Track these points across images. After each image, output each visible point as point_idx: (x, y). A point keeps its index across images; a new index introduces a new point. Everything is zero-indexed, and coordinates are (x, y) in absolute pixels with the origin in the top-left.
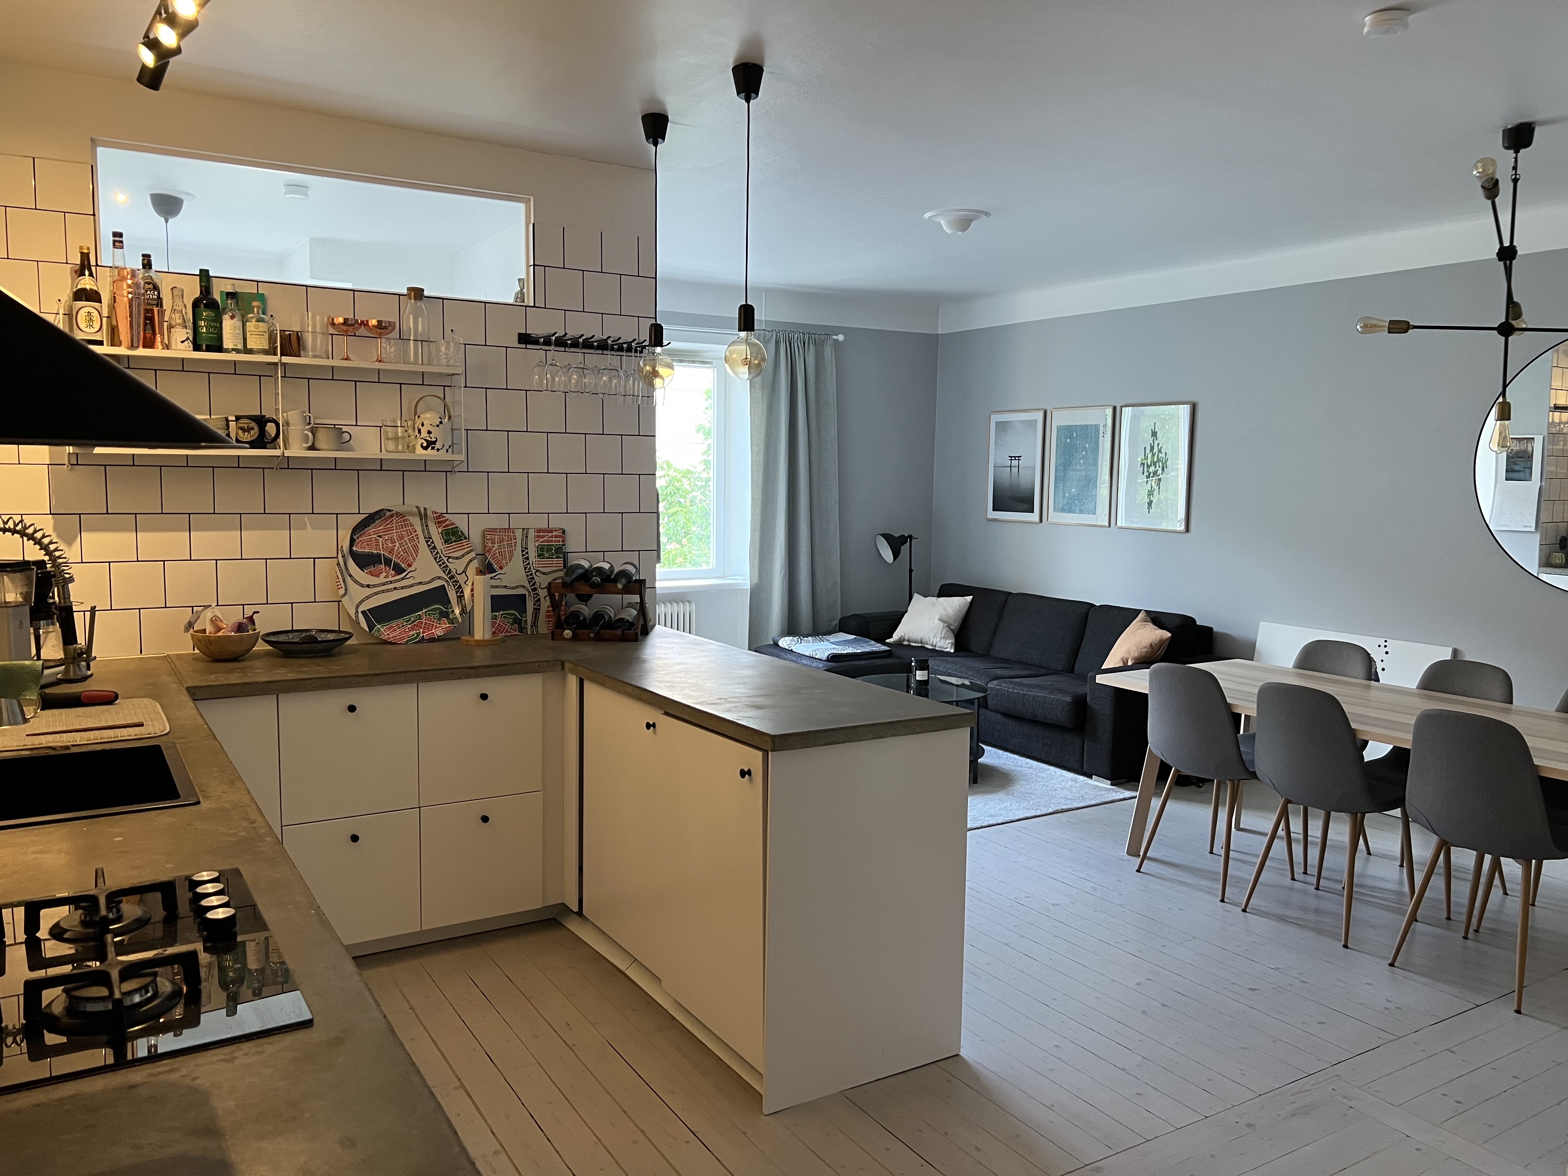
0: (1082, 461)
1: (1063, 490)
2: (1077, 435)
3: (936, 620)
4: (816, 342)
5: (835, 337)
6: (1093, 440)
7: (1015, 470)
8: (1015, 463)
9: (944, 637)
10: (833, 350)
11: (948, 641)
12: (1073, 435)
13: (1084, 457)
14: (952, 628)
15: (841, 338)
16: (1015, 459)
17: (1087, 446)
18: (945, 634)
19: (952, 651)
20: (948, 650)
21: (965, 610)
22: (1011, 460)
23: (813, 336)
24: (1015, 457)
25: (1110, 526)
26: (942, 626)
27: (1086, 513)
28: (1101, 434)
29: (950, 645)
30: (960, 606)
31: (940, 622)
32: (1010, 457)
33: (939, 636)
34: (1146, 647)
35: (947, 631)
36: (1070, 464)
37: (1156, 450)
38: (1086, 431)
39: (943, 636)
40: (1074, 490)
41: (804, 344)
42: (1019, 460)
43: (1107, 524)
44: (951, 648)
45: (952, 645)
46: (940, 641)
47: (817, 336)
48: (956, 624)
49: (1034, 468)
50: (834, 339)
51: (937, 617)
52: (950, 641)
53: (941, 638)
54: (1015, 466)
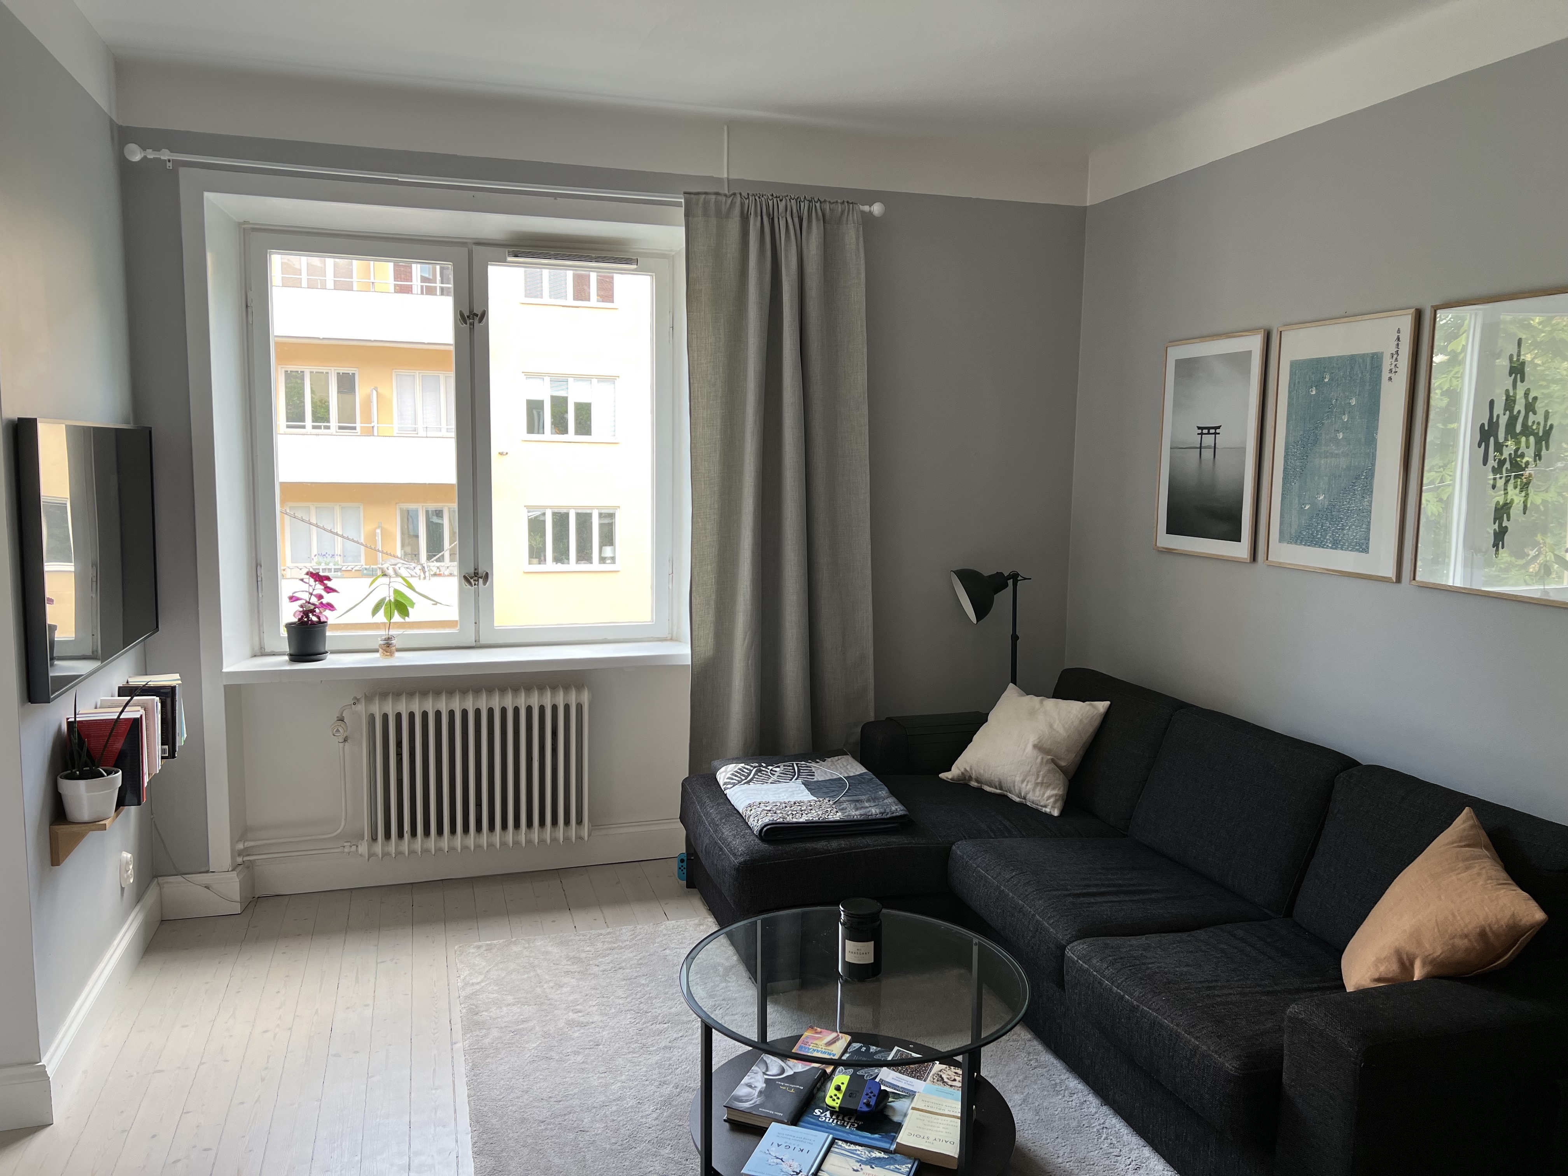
0: (1341, 436)
1: (1300, 496)
2: (1331, 379)
3: (1030, 747)
4: (827, 217)
5: (866, 208)
6: (1367, 387)
7: (1207, 454)
8: (1208, 440)
9: (1042, 783)
10: (861, 232)
11: (1049, 792)
12: (1324, 378)
13: (1345, 427)
14: (1063, 764)
15: (877, 209)
16: (1209, 433)
17: (1353, 402)
18: (1044, 777)
19: (1056, 813)
20: (1048, 810)
21: (1091, 730)
22: (1202, 434)
23: (818, 205)
24: (1209, 428)
25: (1399, 579)
26: (1039, 760)
27: (1347, 549)
28: (1385, 375)
29: (1052, 800)
30: (1081, 721)
31: (1036, 752)
32: (1199, 428)
33: (1032, 779)
34: (1466, 936)
35: (1049, 771)
36: (1316, 441)
37: (1520, 406)
38: (1352, 368)
39: (1039, 780)
40: (1322, 498)
41: (801, 220)
42: (1215, 433)
43: (1391, 573)
44: (1053, 807)
45: (1055, 802)
46: (1034, 790)
47: (827, 207)
48: (1072, 756)
49: (1243, 449)
50: (863, 212)
51: (1032, 739)
52: (1055, 792)
53: (1037, 784)
54: (1208, 447)
